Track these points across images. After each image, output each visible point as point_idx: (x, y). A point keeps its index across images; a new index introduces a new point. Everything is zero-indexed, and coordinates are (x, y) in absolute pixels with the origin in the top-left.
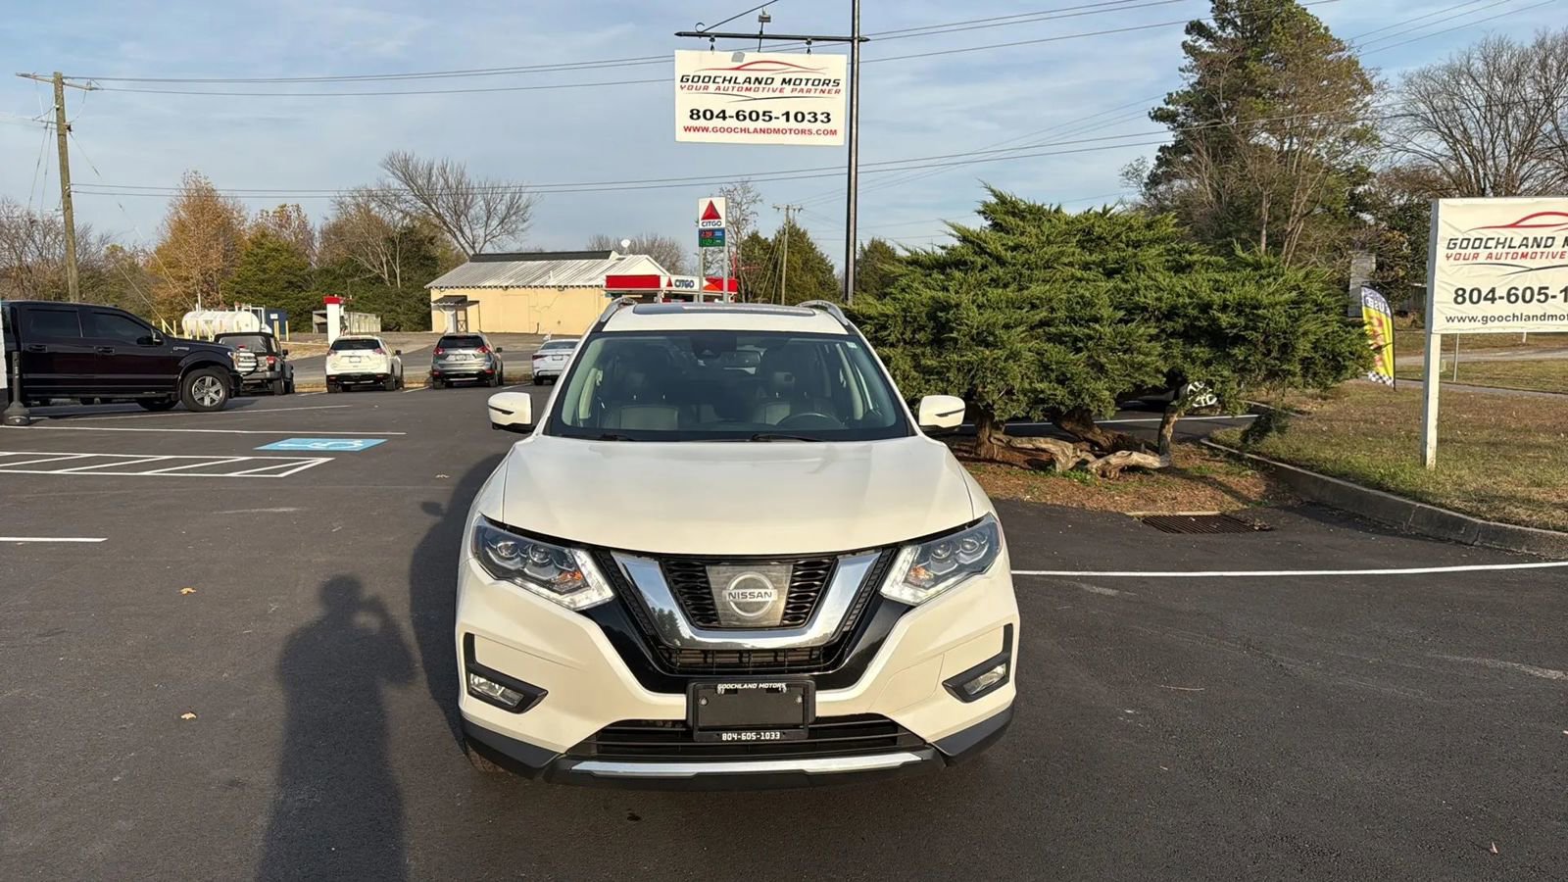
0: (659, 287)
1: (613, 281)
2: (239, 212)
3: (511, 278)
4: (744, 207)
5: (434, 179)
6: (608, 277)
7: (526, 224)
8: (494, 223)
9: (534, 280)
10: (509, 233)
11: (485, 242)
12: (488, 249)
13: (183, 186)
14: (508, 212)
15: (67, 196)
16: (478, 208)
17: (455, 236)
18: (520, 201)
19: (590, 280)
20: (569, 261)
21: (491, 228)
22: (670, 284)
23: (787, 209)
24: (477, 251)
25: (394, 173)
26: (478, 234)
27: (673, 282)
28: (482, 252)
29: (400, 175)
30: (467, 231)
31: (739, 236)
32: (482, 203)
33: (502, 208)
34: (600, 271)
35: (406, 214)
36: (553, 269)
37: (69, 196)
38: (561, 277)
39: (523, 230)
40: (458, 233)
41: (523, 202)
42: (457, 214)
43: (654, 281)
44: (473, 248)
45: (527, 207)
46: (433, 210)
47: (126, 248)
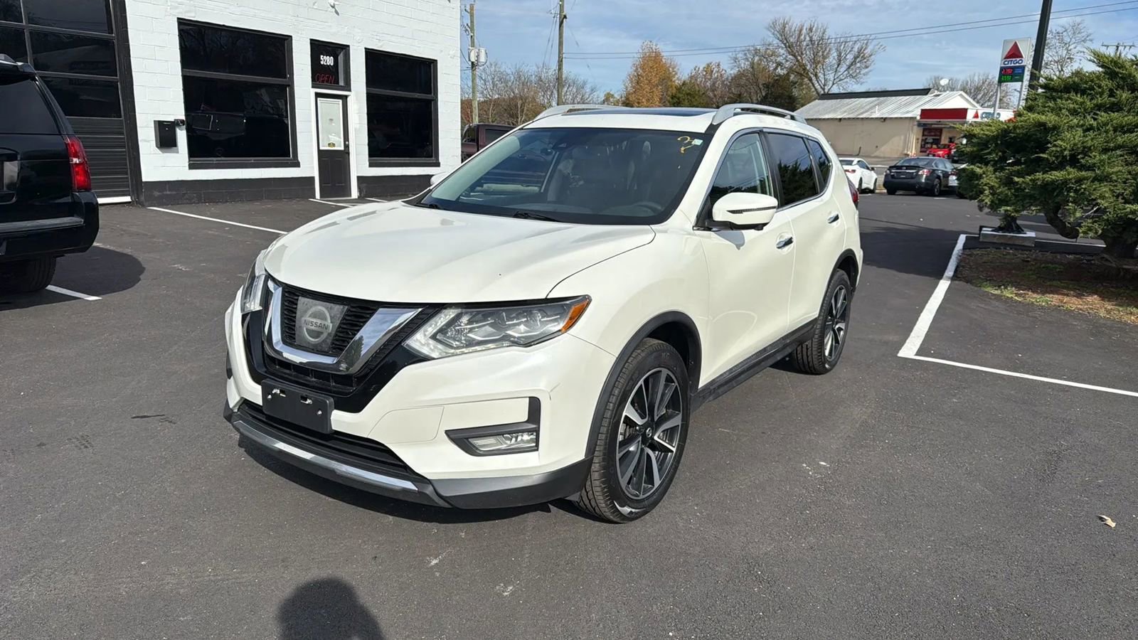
0: (965, 118)
1: (925, 113)
2: (673, 69)
3: (845, 112)
4: (1071, 47)
5: (802, 37)
6: (922, 110)
7: (867, 70)
8: (843, 68)
9: (862, 113)
10: (853, 77)
11: (833, 84)
12: (835, 90)
13: (641, 51)
14: (855, 61)
15: (560, 62)
16: (832, 59)
17: (810, 80)
18: (865, 52)
19: (908, 112)
20: (894, 98)
21: (840, 74)
22: (976, 116)
23: (1118, 47)
24: (826, 91)
25: (773, 34)
26: (829, 79)
27: (980, 115)
28: (830, 92)
29: (778, 36)
30: (821, 76)
31: (1062, 73)
32: (835, 54)
33: (850, 57)
34: (918, 104)
35: (779, 64)
36: (878, 104)
37: (562, 61)
38: (884, 111)
39: (864, 75)
40: (814, 78)
41: (868, 52)
42: (815, 62)
43: (961, 113)
44: (824, 89)
45: (870, 56)
46: (798, 61)
47: (616, 96)
